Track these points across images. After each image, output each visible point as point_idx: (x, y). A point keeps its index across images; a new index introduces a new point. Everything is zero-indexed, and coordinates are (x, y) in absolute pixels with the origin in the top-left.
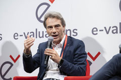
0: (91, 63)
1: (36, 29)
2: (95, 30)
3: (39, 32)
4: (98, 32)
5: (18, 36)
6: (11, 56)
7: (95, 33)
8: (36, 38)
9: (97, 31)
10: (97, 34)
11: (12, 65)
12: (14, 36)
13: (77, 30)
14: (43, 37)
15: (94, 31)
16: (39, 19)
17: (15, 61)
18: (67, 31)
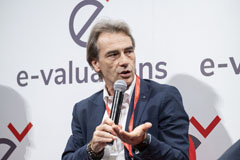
0: (197, 143)
1: (71, 63)
2: (208, 64)
3: (77, 69)
4: (216, 69)
5: (27, 77)
6: (11, 127)
7: (207, 71)
8: (71, 82)
9: (213, 66)
10: (212, 73)
11: (13, 147)
12: (19, 79)
13: (165, 64)
14: (86, 80)
15: (206, 66)
16: (76, 38)
17: (20, 137)
18: (141, 66)
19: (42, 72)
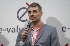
19: (7, 28)
